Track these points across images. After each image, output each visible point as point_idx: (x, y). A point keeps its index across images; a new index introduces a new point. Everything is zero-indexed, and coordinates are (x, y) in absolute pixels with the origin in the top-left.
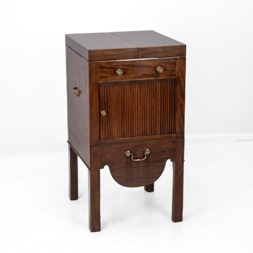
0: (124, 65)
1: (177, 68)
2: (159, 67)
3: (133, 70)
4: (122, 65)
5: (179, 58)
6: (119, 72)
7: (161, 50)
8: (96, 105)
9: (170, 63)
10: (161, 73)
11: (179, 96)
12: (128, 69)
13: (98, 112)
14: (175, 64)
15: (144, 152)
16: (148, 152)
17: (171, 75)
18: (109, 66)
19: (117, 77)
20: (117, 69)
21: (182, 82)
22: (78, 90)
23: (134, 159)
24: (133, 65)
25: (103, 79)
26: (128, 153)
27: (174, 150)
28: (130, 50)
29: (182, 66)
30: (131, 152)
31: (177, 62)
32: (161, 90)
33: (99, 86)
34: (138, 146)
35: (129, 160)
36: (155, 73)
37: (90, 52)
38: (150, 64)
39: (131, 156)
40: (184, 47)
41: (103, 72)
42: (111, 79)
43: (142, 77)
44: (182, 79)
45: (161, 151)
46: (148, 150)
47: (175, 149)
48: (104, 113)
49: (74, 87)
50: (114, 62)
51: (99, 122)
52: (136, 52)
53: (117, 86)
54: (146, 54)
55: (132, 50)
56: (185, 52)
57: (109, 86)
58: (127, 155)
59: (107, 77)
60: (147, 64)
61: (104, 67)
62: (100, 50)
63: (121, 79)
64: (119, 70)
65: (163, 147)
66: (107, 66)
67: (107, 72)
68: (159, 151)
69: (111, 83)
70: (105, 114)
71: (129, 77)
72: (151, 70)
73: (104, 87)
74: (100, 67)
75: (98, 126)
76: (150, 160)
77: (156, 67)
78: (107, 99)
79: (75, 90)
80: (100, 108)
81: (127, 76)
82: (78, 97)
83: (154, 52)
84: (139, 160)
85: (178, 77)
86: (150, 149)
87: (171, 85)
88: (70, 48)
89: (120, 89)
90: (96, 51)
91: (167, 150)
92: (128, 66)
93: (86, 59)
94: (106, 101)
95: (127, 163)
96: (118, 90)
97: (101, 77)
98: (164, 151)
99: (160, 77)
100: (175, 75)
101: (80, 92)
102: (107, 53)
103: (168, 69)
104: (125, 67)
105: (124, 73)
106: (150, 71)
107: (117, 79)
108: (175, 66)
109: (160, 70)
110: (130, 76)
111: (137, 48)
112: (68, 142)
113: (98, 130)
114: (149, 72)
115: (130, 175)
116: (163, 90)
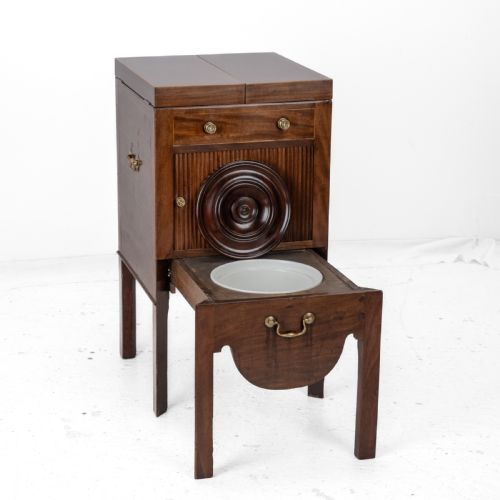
0: (220, 116)
1: (316, 122)
2: (283, 120)
3: (236, 125)
4: (215, 115)
5: (319, 104)
6: (211, 128)
7: (287, 88)
8: (168, 187)
9: (303, 113)
10: (287, 131)
11: (318, 172)
12: (225, 123)
13: (172, 200)
14: (311, 114)
15: (302, 319)
16: (310, 319)
17: (305, 135)
18: (191, 117)
19: (207, 137)
20: (206, 123)
21: (325, 147)
22: (137, 158)
23: (281, 332)
24: (236, 117)
25: (181, 141)
26: (270, 322)
27: (362, 315)
28: (230, 89)
29: (325, 118)
30: (276, 319)
31: (316, 110)
32: (286, 161)
33: (173, 153)
34: (289, 307)
35: (271, 336)
36: (275, 129)
37: (157, 90)
38: (266, 113)
39: (275, 326)
40: (329, 83)
41: (181, 128)
42: (195, 141)
43: (251, 137)
44: (324, 142)
45: (335, 319)
46: (309, 314)
47: (363, 314)
48: (181, 202)
49: (130, 153)
50: (202, 110)
51: (172, 218)
52: (241, 92)
53: (207, 154)
54: (259, 96)
55: (235, 89)
56: (331, 92)
57: (192, 154)
58: (267, 324)
59: (188, 137)
60: (261, 114)
61: (183, 120)
62: (176, 88)
63: (213, 140)
64: (210, 123)
65: (339, 310)
66: (188, 117)
67: (188, 128)
68: (332, 317)
69: (196, 147)
70: (184, 204)
71: (228, 137)
72: (268, 124)
73: (183, 154)
74: (176, 119)
75: (171, 225)
76: (314, 335)
77: (278, 119)
78: (188, 177)
79: (132, 160)
80: (175, 193)
81: (225, 136)
82: (136, 173)
83: (275, 91)
84: (291, 335)
85: (318, 138)
86: (314, 314)
87: (304, 153)
88: (123, 83)
89: (212, 159)
90: (168, 89)
91: (348, 314)
92: (227, 117)
93: (150, 104)
94: (186, 179)
95: (267, 341)
96: (207, 160)
97: (178, 137)
98: (341, 318)
99: (283, 137)
100: (312, 135)
101: (139, 163)
102: (189, 94)
103: (299, 122)
104: (221, 120)
105: (219, 130)
106: (267, 127)
107: (207, 141)
108: (313, 118)
109: (285, 124)
110: (231, 135)
111: (242, 86)
112: (119, 252)
113: (171, 232)
114: (265, 129)
115: (274, 364)
116: (290, 161)
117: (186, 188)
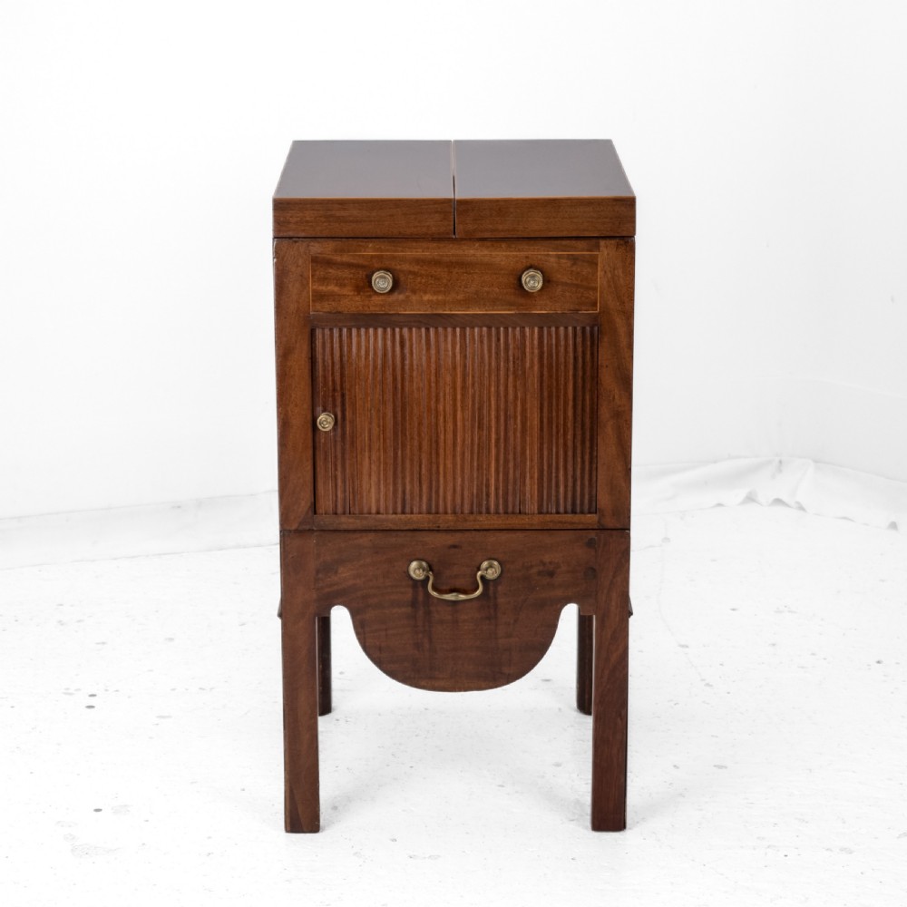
0: (403, 259)
1: (600, 280)
2: (531, 272)
3: (436, 279)
4: (393, 258)
5: (606, 245)
9: (575, 261)
10: (537, 294)
11: (607, 378)
12: (414, 274)
13: (309, 417)
14: (592, 263)
15: (476, 569)
16: (493, 571)
17: (579, 304)
18: (347, 258)
19: (375, 299)
20: (372, 272)
21: (622, 331)
23: (437, 591)
24: (436, 261)
25: (325, 304)
26: (415, 570)
27: (592, 572)
29: (620, 272)
30: (428, 567)
31: (602, 256)
32: (541, 358)
33: (311, 327)
34: (455, 547)
35: (421, 595)
36: (517, 292)
37: (277, 204)
38: (498, 258)
39: (427, 578)
40: (628, 203)
41: (324, 280)
42: (354, 305)
43: (468, 302)
44: (619, 321)
45: (539, 573)
47: (593, 569)
48: (325, 421)
51: (310, 452)
52: (446, 213)
55: (432, 207)
56: (633, 222)
57: (350, 331)
58: (412, 574)
59: (339, 295)
60: (486, 259)
61: (329, 263)
62: (314, 202)
64: (381, 273)
65: (547, 558)
66: (338, 257)
67: (339, 281)
68: (534, 570)
70: (330, 426)
71: (421, 302)
72: (501, 279)
73: (332, 330)
74: (315, 260)
75: (308, 465)
76: (501, 600)
77: (523, 272)
78: (343, 375)
84: (457, 596)
85: (606, 311)
86: (500, 562)
87: (579, 340)
89: (389, 343)
90: (299, 203)
91: (564, 568)
94: (338, 379)
95: (414, 604)
96: (380, 344)
97: (319, 297)
98: (551, 574)
99: (535, 306)
100: (594, 304)
102: (341, 213)
103: (566, 279)
104: (407, 267)
106: (498, 286)
107: (374, 305)
108: (594, 272)
113: (309, 477)
114: (496, 290)
115: (427, 646)
116: (550, 355)
117: (338, 396)
